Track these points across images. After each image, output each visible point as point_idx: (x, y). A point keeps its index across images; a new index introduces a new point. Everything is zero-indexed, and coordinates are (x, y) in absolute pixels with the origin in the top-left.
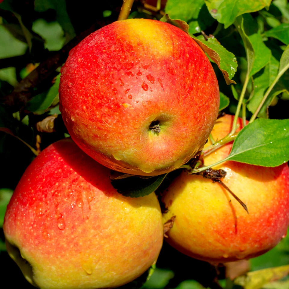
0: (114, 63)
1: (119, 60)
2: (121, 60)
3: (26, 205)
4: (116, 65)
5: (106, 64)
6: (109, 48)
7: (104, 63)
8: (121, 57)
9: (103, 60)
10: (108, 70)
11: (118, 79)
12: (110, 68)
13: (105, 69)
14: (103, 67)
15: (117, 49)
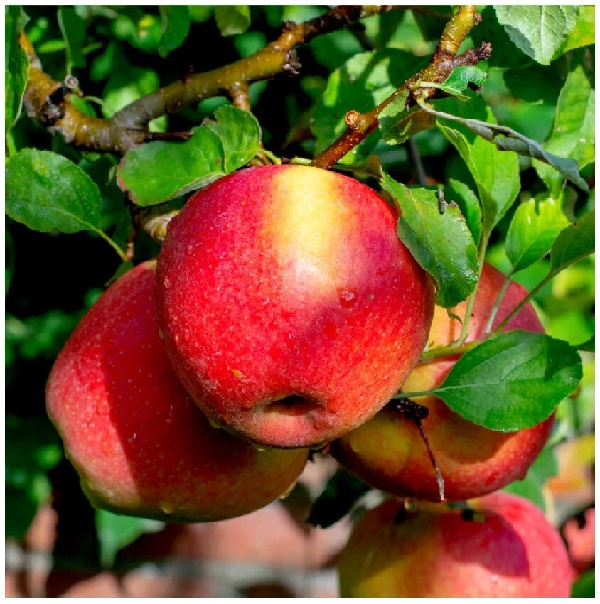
0: (238, 290)
1: (247, 286)
2: (250, 287)
3: (84, 385)
4: (239, 295)
5: (226, 285)
6: (240, 253)
7: (222, 280)
8: (252, 282)
9: (223, 274)
10: (225, 298)
11: (235, 322)
12: (229, 296)
13: (221, 295)
14: (218, 289)
15: (251, 262)
